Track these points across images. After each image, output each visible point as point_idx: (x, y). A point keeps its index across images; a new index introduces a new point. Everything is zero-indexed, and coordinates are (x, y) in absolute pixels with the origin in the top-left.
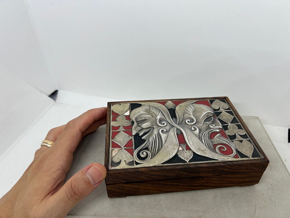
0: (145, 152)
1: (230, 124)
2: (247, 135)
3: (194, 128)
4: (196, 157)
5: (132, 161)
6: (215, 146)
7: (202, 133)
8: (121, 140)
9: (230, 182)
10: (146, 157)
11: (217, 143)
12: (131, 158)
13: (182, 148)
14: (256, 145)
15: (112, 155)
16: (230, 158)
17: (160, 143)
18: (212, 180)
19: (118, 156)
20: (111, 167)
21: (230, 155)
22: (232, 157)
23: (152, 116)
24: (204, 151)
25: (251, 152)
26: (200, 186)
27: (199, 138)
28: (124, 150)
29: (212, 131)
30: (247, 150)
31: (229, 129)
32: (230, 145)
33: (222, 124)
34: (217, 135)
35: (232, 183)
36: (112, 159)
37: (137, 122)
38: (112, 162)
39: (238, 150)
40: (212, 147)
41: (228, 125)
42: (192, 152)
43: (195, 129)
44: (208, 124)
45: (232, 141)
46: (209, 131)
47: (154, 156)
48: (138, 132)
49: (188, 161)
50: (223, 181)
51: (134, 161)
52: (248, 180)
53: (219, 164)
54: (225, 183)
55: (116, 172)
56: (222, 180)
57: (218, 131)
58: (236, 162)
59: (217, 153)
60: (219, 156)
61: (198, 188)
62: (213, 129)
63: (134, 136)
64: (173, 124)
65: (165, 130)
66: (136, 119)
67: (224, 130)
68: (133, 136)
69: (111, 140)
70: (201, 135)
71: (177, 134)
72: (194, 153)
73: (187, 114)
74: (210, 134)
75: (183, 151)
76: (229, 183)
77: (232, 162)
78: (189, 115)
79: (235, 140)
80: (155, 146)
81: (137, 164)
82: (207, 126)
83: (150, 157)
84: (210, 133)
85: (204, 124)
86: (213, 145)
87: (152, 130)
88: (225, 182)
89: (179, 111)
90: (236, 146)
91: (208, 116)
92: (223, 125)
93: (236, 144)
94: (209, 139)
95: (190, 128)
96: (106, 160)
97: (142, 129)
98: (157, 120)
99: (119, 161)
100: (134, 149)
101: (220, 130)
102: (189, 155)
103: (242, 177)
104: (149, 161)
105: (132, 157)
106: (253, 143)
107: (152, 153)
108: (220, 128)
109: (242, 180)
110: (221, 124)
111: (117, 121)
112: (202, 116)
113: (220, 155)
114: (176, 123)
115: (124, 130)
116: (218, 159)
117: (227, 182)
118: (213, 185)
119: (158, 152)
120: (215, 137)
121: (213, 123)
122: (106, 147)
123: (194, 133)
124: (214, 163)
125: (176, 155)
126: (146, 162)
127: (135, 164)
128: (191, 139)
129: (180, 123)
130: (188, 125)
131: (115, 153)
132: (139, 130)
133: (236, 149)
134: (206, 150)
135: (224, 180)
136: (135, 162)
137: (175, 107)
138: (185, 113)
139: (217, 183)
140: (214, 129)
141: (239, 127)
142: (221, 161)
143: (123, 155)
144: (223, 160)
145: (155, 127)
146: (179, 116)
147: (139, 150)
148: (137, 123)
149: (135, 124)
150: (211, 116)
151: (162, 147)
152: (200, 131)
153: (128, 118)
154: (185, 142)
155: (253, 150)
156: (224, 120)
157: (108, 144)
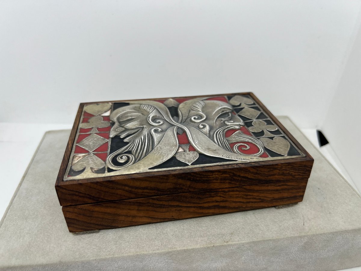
0: (125, 156)
1: (255, 120)
2: (280, 130)
3: (202, 125)
4: (203, 158)
5: (102, 167)
6: (232, 145)
7: (214, 130)
8: (91, 143)
9: (260, 199)
10: (126, 162)
11: (235, 141)
12: (102, 164)
13: (183, 149)
14: (294, 141)
15: (72, 162)
16: (255, 158)
17: (151, 144)
18: (231, 197)
19: (81, 163)
20: (68, 176)
21: (256, 154)
22: (258, 157)
23: (142, 114)
24: (215, 150)
25: (286, 150)
26: (215, 207)
27: (209, 137)
28: (93, 155)
29: (229, 129)
30: (280, 147)
31: (253, 126)
32: (255, 142)
33: (244, 120)
34: (236, 132)
35: (262, 201)
36: (71, 167)
37: (119, 122)
38: (71, 170)
39: (267, 148)
40: (228, 146)
41: (252, 121)
42: (198, 153)
43: (204, 126)
44: (223, 120)
45: (259, 139)
46: (225, 128)
47: (139, 160)
48: (118, 134)
49: (190, 164)
50: (249, 197)
51: (106, 167)
52: (285, 195)
53: (239, 165)
54: (252, 202)
55: (75, 183)
56: (247, 195)
57: (237, 127)
58: (265, 162)
59: (235, 153)
60: (238, 156)
61: (211, 211)
62: (230, 126)
63: (112, 138)
64: (172, 123)
65: (160, 130)
66: (118, 119)
67: (246, 127)
68: (110, 139)
69: (75, 144)
70: (212, 133)
71: (178, 134)
72: (201, 154)
73: (194, 111)
74: (226, 132)
75: (183, 152)
76: (259, 202)
77: (259, 163)
78: (197, 112)
79: (262, 137)
80: (143, 148)
81: (110, 170)
82: (222, 123)
83: (133, 161)
84: (226, 130)
85: (217, 121)
86: (229, 144)
87: (140, 130)
88: (252, 200)
89: (183, 109)
90: (264, 143)
91: (223, 111)
92: (245, 122)
93: (264, 141)
94: (224, 137)
95: (198, 125)
96: (62, 168)
97: (126, 130)
98: (149, 117)
99: (82, 169)
100: (108, 153)
101: (241, 127)
102: (193, 157)
103: (277, 190)
104: (129, 167)
105: (104, 163)
106: (289, 140)
107: (136, 157)
108: (240, 125)
109: (277, 196)
110: (242, 121)
111: (89, 122)
112: (214, 111)
113: (240, 155)
114: (177, 122)
115: (98, 132)
116: (237, 160)
117: (255, 199)
118: (234, 205)
119: (145, 156)
120: (233, 134)
121: (230, 120)
122: (66, 153)
123: (203, 132)
124: (230, 165)
125: (173, 158)
126: (125, 168)
127: (106, 171)
128: (197, 138)
129: (183, 122)
130: (195, 122)
131: (77, 159)
132: (121, 131)
133: (265, 147)
134: (218, 150)
135: (250, 195)
136: (107, 169)
137: (178, 105)
138: (191, 110)
139: (240, 202)
140: (232, 126)
141: (269, 123)
142: (240, 162)
143: (90, 161)
144: (243, 160)
145: (144, 126)
146: (183, 113)
147: (117, 154)
148: (119, 124)
149: (117, 124)
150: (229, 112)
151: (153, 149)
152: (212, 129)
153: (107, 118)
154: (188, 142)
155: (289, 147)
156: (247, 116)
157: (70, 150)
